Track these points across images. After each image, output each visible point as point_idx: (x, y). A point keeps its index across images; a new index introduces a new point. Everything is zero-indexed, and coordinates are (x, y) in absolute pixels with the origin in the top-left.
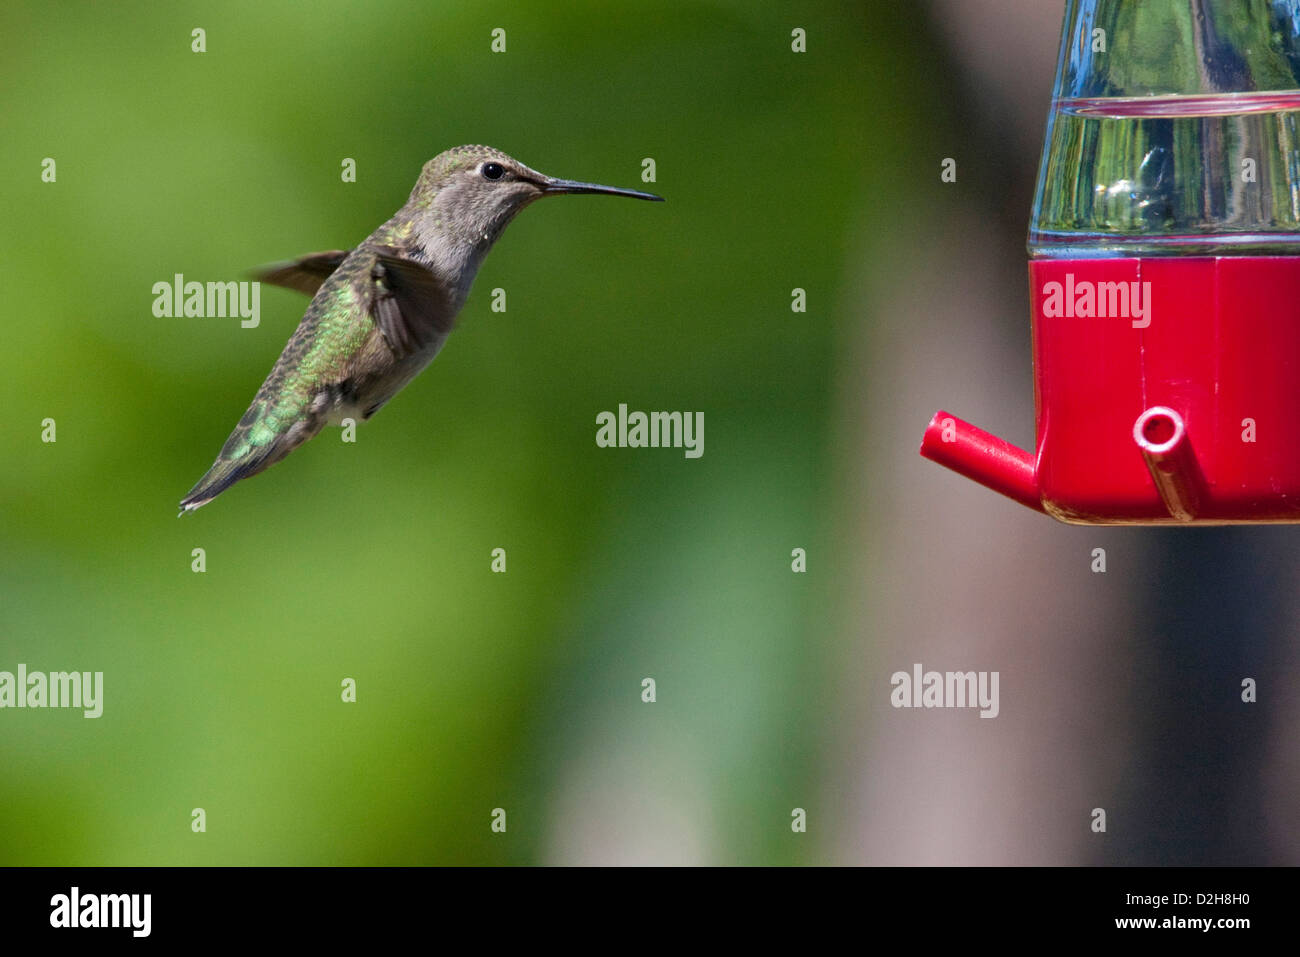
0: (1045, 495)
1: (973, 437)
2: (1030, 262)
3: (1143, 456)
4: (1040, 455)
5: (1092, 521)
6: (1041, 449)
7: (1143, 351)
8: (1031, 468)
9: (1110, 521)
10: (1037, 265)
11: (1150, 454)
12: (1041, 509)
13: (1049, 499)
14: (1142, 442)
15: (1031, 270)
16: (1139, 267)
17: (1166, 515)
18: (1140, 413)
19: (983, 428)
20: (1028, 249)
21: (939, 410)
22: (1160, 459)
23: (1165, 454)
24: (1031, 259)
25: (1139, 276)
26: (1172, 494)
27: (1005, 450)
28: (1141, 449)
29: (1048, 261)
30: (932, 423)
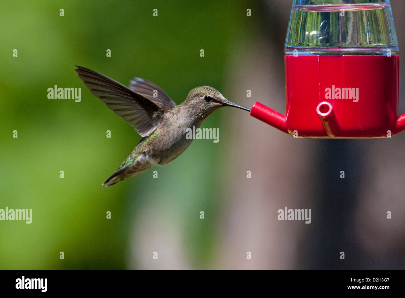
0: (289, 128)
1: (267, 110)
2: (285, 56)
3: (319, 117)
4: (287, 116)
5: (303, 137)
6: (288, 114)
7: (319, 84)
8: (284, 120)
9: (309, 137)
10: (287, 57)
11: (322, 116)
12: (287, 133)
13: (290, 130)
14: (319, 113)
15: (285, 59)
16: (318, 58)
17: (326, 135)
18: (319, 103)
19: (270, 107)
20: (284, 52)
21: (256, 101)
22: (324, 118)
23: (326, 116)
24: (285, 55)
25: (319, 61)
26: (328, 129)
27: (276, 114)
28: (319, 115)
29: (290, 56)
30: (254, 106)
